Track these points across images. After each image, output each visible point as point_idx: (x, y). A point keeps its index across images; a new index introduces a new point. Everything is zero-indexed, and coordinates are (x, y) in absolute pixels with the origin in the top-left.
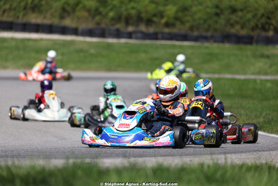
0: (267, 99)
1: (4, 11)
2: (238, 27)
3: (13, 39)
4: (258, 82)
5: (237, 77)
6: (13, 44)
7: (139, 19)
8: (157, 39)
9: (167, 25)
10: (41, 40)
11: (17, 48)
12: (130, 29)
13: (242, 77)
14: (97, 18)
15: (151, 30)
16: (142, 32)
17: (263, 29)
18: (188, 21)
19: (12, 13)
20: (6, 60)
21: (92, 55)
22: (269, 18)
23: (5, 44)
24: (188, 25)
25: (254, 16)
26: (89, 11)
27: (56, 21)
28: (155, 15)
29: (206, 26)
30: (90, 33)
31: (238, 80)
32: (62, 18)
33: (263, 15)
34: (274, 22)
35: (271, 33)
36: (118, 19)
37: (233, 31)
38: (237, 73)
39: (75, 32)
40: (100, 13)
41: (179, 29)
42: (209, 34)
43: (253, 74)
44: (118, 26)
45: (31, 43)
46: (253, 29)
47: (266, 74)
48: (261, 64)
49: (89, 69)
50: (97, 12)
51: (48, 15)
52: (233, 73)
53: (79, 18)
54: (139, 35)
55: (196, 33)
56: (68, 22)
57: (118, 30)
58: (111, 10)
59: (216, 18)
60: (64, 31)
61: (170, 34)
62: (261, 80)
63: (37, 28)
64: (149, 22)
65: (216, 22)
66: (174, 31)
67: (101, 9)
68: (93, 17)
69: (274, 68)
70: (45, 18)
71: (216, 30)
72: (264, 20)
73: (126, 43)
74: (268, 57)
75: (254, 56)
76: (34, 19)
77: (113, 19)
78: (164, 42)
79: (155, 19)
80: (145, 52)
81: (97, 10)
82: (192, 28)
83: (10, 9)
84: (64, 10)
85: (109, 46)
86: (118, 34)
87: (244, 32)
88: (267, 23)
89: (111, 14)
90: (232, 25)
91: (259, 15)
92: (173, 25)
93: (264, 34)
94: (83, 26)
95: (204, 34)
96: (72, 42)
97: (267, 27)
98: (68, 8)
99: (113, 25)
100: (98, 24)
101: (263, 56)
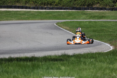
0: (88, 28)
1: (9, 3)
2: (76, 5)
3: (13, 11)
4: (84, 22)
5: (78, 20)
6: (13, 13)
7: (48, 4)
8: (53, 9)
9: (56, 5)
10: (21, 11)
11: (15, 14)
12: (45, 7)
13: (80, 20)
14: (36, 4)
15: (51, 7)
16: (49, 7)
17: (84, 5)
18: (62, 4)
19: (11, 3)
20: (12, 17)
21: (36, 15)
22: (85, 2)
23: (11, 13)
24: (62, 5)
25: (81, 2)
26: (33, 2)
27: (24, 5)
28: (52, 2)
29: (67, 5)
30: (34, 8)
31: (79, 21)
32: (26, 4)
33: (83, 1)
34: (87, 3)
35: (86, 7)
36: (42, 4)
37: (75, 6)
38: (78, 19)
39: (30, 8)
40: (37, 2)
41: (59, 6)
42: (68, 7)
43: (82, 19)
44: (42, 6)
45: (18, 12)
46: (81, 6)
47: (86, 19)
48: (84, 16)
49: (36, 20)
50: (36, 2)
51: (22, 3)
52: (76, 19)
53: (30, 4)
54: (48, 8)
55: (64, 7)
56: (27, 5)
57: (42, 7)
58: (40, 1)
59: (70, 3)
60: (26, 8)
61: (57, 8)
62: (85, 21)
63: (19, 7)
64: (51, 4)
65: (70, 4)
66: (58, 7)
67: (37, 1)
68: (35, 3)
69: (88, 17)
70: (21, 4)
71: (70, 6)
72: (84, 3)
73: (45, 11)
74: (86, 14)
75: (82, 14)
76: (18, 5)
77: (40, 4)
78: (55, 10)
79: (52, 3)
80: (51, 14)
81: (36, 1)
82: (63, 6)
83: (11, 2)
84: (26, 1)
85: (41, 12)
86: (42, 8)
87: (78, 7)
88: (85, 4)
89: (40, 2)
90: (75, 5)
91: (82, 2)
92: (58, 5)
93: (84, 7)
94: (31, 6)
95: (67, 7)
96: (30, 11)
97: (85, 5)
98: (27, 1)
99: (40, 6)
100: (36, 5)
101: (84, 14)
